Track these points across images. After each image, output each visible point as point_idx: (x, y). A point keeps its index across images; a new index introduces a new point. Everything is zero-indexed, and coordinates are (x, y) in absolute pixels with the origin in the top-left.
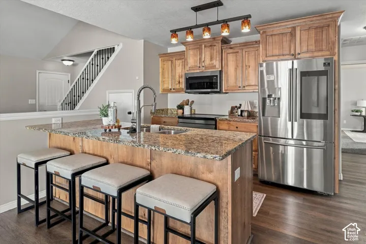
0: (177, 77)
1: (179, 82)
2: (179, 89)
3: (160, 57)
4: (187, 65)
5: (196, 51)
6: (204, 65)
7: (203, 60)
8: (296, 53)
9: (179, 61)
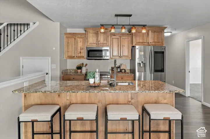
0: (79, 48)
1: (81, 52)
2: (80, 56)
3: (65, 35)
4: (88, 42)
5: (94, 34)
6: (99, 43)
7: (99, 40)
8: (150, 42)
9: (80, 39)
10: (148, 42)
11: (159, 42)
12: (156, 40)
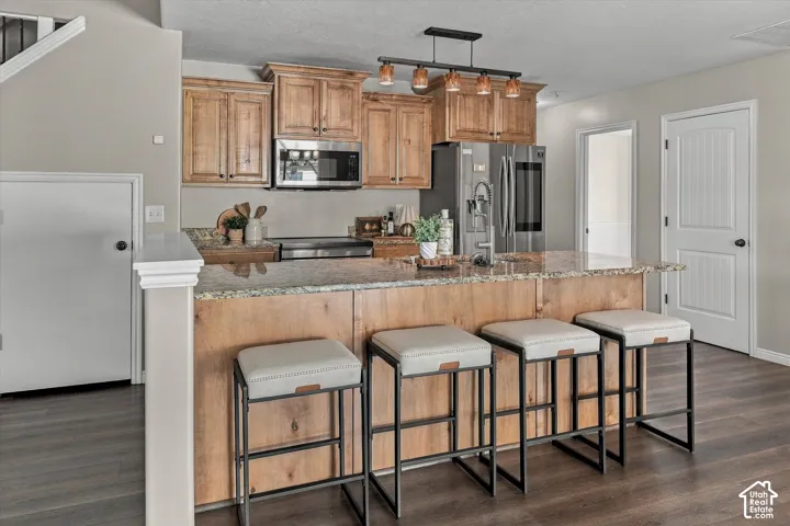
0: (241, 144)
1: (249, 159)
4: (280, 119)
5: (305, 91)
6: (324, 126)
7: (324, 113)
8: (495, 132)
9: (248, 106)
10: (491, 129)
11: (522, 133)
12: (514, 127)
